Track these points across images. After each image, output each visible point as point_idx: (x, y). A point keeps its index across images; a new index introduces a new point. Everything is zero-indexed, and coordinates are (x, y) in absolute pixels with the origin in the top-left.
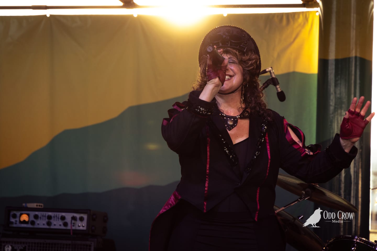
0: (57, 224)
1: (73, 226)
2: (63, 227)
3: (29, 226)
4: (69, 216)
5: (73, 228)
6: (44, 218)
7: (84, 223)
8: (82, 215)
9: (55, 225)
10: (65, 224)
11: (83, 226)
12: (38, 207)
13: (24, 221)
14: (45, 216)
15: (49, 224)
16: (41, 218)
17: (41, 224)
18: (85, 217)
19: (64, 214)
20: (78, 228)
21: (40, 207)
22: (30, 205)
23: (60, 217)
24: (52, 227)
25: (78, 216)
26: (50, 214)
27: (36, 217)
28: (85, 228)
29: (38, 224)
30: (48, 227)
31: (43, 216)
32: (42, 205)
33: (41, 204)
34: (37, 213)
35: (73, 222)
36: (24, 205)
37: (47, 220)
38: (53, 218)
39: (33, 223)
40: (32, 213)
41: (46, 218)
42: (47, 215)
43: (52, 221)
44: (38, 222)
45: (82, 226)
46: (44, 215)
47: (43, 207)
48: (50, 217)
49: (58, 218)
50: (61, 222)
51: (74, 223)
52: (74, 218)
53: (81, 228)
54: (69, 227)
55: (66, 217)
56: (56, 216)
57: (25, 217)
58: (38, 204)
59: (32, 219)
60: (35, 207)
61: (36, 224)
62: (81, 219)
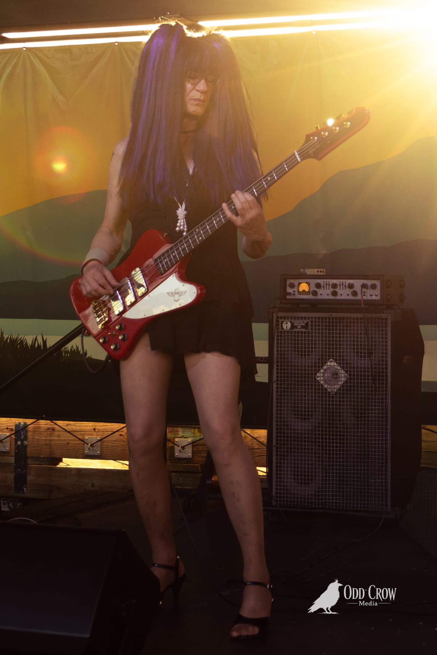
0: (344, 294)
1: (364, 295)
2: (351, 297)
3: (311, 297)
4: (357, 283)
5: (365, 298)
6: (328, 286)
7: (377, 291)
8: (374, 282)
9: (341, 295)
10: (355, 293)
11: (376, 295)
12: (319, 273)
13: (304, 291)
14: (329, 285)
15: (335, 293)
16: (324, 287)
17: (325, 294)
18: (378, 283)
19: (351, 281)
20: (369, 298)
21: (322, 274)
22: (309, 272)
23: (347, 285)
24: (338, 297)
25: (369, 283)
26: (335, 281)
27: (318, 286)
28: (378, 298)
29: (321, 295)
30: (333, 298)
31: (326, 284)
32: (324, 270)
33: (322, 270)
34: (319, 281)
35: (364, 290)
36: (302, 270)
37: (332, 290)
38: (339, 287)
39: (315, 293)
40: (313, 282)
41: (330, 287)
42: (331, 283)
43: (337, 290)
44: (320, 291)
45: (374, 295)
46: (328, 283)
47: (324, 274)
48: (335, 286)
49: (345, 287)
50: (349, 291)
51: (364, 292)
52: (364, 286)
53: (374, 297)
54: (359, 297)
55: (355, 285)
56: (343, 284)
57: (304, 287)
58: (319, 270)
59: (313, 288)
60: (316, 273)
61: (319, 294)
62: (374, 287)
